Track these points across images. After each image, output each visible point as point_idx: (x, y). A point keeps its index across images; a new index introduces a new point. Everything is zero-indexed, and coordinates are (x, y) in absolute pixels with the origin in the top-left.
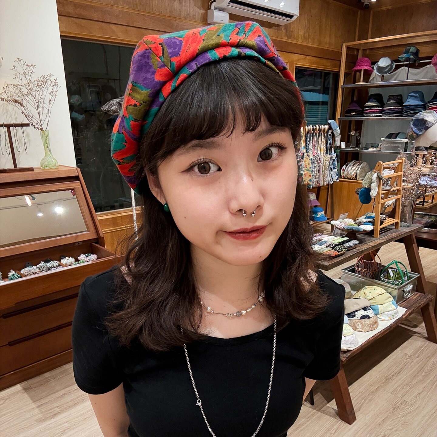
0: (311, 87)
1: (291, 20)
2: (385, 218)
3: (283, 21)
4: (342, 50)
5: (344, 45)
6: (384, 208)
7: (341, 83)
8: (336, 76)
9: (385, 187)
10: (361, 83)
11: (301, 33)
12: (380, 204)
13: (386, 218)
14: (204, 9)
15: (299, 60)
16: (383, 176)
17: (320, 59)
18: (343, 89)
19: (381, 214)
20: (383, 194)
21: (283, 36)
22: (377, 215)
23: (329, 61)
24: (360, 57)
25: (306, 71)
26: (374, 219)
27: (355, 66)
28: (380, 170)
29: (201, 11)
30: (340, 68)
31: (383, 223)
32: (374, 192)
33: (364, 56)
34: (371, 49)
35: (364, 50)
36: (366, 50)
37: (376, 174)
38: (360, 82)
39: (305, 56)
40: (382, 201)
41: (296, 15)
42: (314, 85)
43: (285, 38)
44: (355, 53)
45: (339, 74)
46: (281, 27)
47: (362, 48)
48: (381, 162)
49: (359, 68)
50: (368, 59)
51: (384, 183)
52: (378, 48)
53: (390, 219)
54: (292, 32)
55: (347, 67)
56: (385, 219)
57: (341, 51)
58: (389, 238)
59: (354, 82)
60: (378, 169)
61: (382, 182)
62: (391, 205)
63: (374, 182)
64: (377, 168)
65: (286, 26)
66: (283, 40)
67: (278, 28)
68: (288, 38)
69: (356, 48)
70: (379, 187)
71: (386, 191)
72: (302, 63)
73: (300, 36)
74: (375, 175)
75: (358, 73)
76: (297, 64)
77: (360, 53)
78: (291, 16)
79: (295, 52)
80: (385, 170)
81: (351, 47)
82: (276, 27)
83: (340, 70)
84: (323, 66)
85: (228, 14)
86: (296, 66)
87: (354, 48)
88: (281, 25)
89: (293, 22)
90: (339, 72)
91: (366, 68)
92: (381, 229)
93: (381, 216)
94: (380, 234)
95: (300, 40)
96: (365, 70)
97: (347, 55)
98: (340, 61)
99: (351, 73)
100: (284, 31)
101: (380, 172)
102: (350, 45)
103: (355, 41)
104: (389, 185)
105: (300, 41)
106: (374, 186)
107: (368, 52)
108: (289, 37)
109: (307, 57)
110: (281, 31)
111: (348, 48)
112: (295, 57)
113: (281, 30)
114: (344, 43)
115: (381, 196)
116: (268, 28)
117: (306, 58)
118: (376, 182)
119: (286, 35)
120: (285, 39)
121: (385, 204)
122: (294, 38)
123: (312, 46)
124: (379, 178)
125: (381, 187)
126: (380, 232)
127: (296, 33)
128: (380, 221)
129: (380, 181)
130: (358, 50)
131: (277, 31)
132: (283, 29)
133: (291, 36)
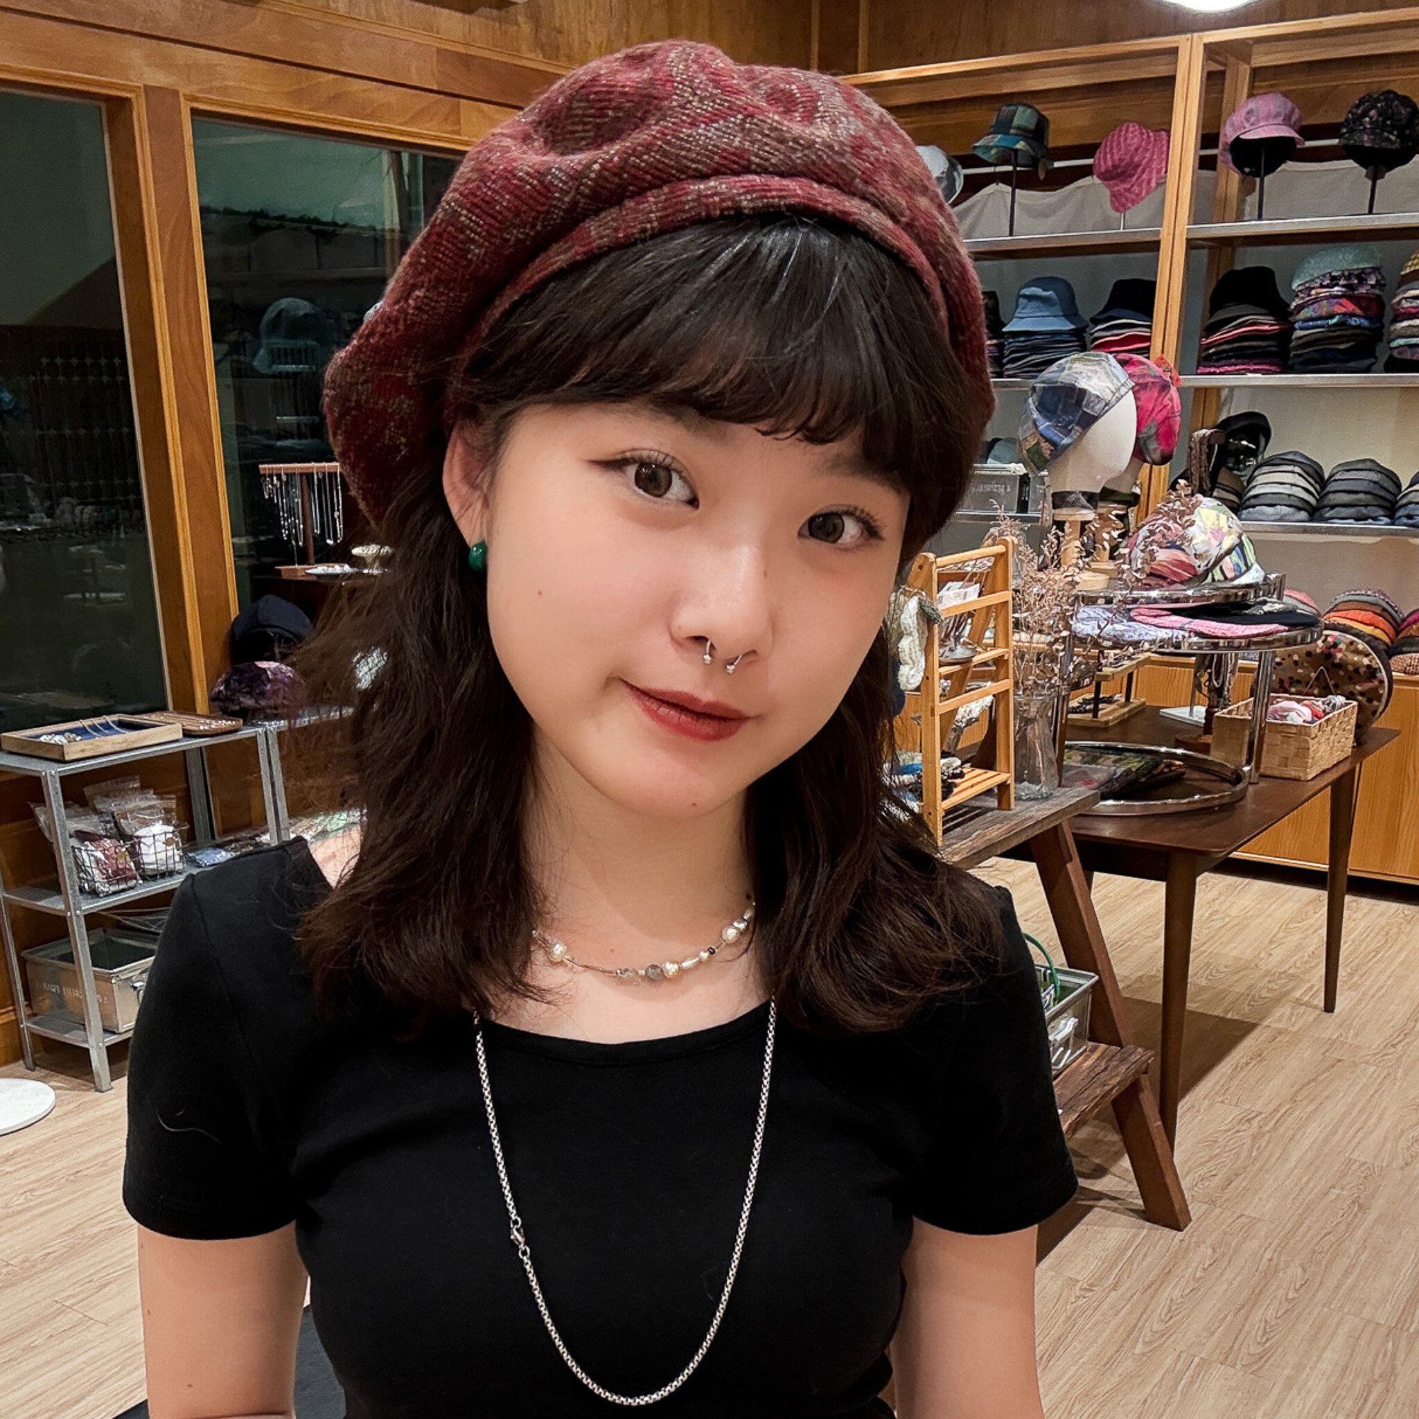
2: (958, 771)
6: (955, 730)
9: (951, 650)
12: (937, 718)
13: (965, 771)
16: (940, 608)
19: (944, 755)
20: (947, 677)
21: (524, 48)
22: (932, 762)
26: (920, 777)
28: (927, 586)
31: (955, 790)
32: (912, 672)
37: (916, 599)
40: (942, 707)
43: (532, 56)
46: (512, 9)
48: (931, 556)
51: (947, 636)
53: (978, 771)
56: (961, 775)
58: (980, 844)
60: (919, 583)
61: (940, 633)
62: (977, 720)
63: (910, 634)
64: (917, 577)
65: (532, 8)
66: (524, 63)
67: (503, 13)
68: (544, 56)
70: (927, 650)
71: (957, 668)
74: (912, 605)
80: (950, 584)
82: (495, 12)
92: (948, 812)
93: (943, 761)
94: (945, 832)
100: (526, 28)
101: (930, 595)
104: (965, 644)
106: (909, 647)
108: (552, 51)
110: (516, 28)
113: (519, 26)
115: (939, 685)
116: (457, 10)
118: (916, 634)
119: (539, 45)
120: (532, 60)
121: (958, 717)
124: (927, 618)
125: (937, 650)
126: (944, 824)
127: (576, 36)
128: (943, 781)
129: (930, 630)
131: (497, 25)
132: (521, 19)
133: (558, 48)
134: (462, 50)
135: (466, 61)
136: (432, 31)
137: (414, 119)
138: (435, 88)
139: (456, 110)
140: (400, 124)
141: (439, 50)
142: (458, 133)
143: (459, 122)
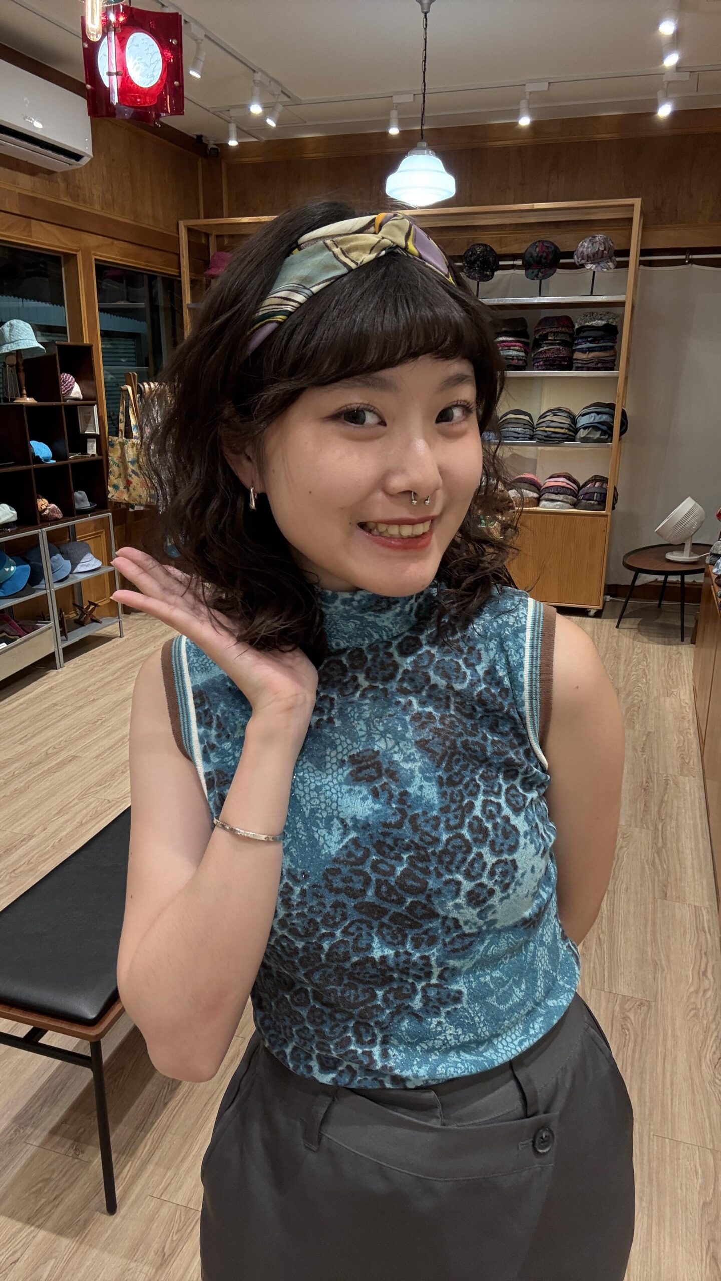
0: (122, 303)
1: (77, 164)
3: (60, 163)
4: (178, 234)
5: (182, 223)
7: (187, 299)
8: (172, 284)
11: (97, 192)
15: (99, 246)
17: (140, 248)
18: (192, 311)
21: (61, 195)
23: (158, 252)
24: (213, 251)
25: (108, 268)
27: (206, 268)
30: (179, 268)
33: (222, 248)
34: (232, 236)
35: (217, 236)
36: (222, 237)
39: (111, 240)
41: (89, 156)
42: (128, 300)
43: (65, 199)
44: (204, 241)
45: (180, 282)
46: (55, 175)
47: (215, 233)
54: (79, 188)
55: (194, 268)
57: (176, 235)
65: (66, 176)
66: (62, 202)
67: (50, 176)
68: (72, 200)
69: (204, 231)
72: (106, 253)
73: (96, 197)
76: (98, 255)
77: (212, 241)
78: (77, 157)
79: (91, 230)
81: (196, 228)
82: (46, 176)
83: (180, 273)
84: (149, 262)
86: (96, 260)
87: (200, 233)
88: (54, 172)
89: (82, 169)
90: (180, 276)
95: (97, 207)
97: (190, 244)
98: (179, 255)
100: (62, 185)
102: (196, 225)
103: (199, 218)
105: (96, 209)
107: (226, 241)
108: (75, 198)
109: (116, 242)
110: (56, 184)
111: (190, 230)
112: (92, 241)
113: (57, 182)
114: (181, 219)
116: (28, 174)
117: (112, 243)
119: (68, 193)
120: (66, 201)
122: (85, 201)
123: (123, 220)
127: (87, 191)
130: (207, 236)
131: (47, 182)
132: (59, 180)
133: (78, 196)
134: (31, 194)
135: (33, 200)
137: (8, 229)
138: (18, 213)
139: (29, 225)
141: (19, 194)
142: (31, 236)
143: (30, 231)
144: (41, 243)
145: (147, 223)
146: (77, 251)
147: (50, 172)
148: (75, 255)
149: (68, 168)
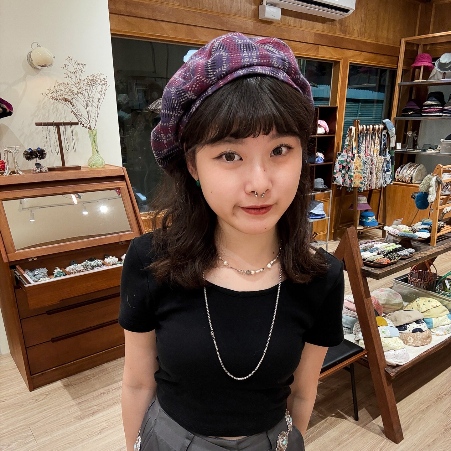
0: (365, 84)
1: (346, 15)
2: (443, 226)
3: (338, 15)
4: (400, 46)
5: (403, 40)
6: (442, 214)
7: (399, 80)
8: (394, 73)
9: (444, 192)
10: (421, 81)
11: (357, 28)
12: (438, 210)
13: (445, 225)
14: (255, 4)
15: (353, 56)
16: (443, 180)
17: (377, 55)
18: (400, 87)
20: (442, 199)
21: (337, 31)
22: (434, 222)
23: (386, 56)
24: (420, 52)
25: (361, 67)
26: (431, 226)
27: (413, 63)
28: (439, 174)
29: (252, 6)
30: (398, 64)
31: (441, 231)
32: (432, 197)
33: (425, 51)
34: (432, 44)
35: (424, 45)
36: (427, 45)
37: (435, 177)
38: (419, 79)
39: (360, 52)
40: (440, 207)
41: (352, 9)
42: (368, 83)
43: (339, 33)
44: (415, 48)
45: (397, 71)
46: (335, 21)
47: (422, 43)
48: (441, 166)
49: (419, 65)
50: (429, 55)
51: (444, 188)
52: (440, 43)
53: (449, 226)
54: (347, 27)
55: (405, 63)
58: (447, 247)
59: (413, 80)
60: (437, 173)
61: (442, 186)
62: (449, 212)
63: (433, 187)
64: (436, 171)
65: (341, 21)
66: (337, 35)
68: (342, 33)
69: (416, 43)
70: (437, 191)
71: (446, 197)
72: (356, 59)
73: (355, 31)
74: (434, 179)
75: (417, 70)
76: (351, 61)
77: (420, 48)
78: (347, 11)
79: (350, 48)
80: (444, 173)
81: (411, 42)
82: (330, 23)
83: (397, 67)
84: (379, 62)
85: (280, 10)
86: (350, 63)
87: (413, 44)
89: (349, 17)
90: (397, 69)
91: (426, 64)
92: (438, 237)
93: (439, 222)
94: (437, 242)
95: (356, 36)
96: (424, 66)
97: (406, 51)
98: (398, 57)
99: (409, 70)
100: (338, 26)
101: (440, 176)
102: (409, 40)
103: (415, 36)
104: (449, 190)
105: (355, 37)
106: (432, 190)
107: (428, 47)
108: (344, 32)
109: (363, 53)
111: (407, 43)
112: (350, 53)
113: (336, 25)
114: (403, 38)
115: (440, 201)
116: (321, 23)
117: (361, 54)
118: (434, 187)
119: (341, 30)
120: (339, 34)
121: (444, 210)
122: (349, 34)
123: (369, 41)
124: (438, 182)
125: (440, 192)
126: (437, 240)
127: (351, 28)
128: (438, 228)
129: (439, 186)
130: (418, 45)
131: (331, 26)
132: (337, 24)
133: (346, 31)
134: (321, 33)
135: (322, 35)
136: (314, 28)
137: (307, 51)
138: (313, 43)
139: (318, 48)
140: (304, 52)
141: (315, 33)
142: (318, 54)
143: (318, 51)
144: (323, 57)
145: (383, 42)
146: (341, 59)
147: (333, 21)
148: (340, 62)
149: (342, 17)
